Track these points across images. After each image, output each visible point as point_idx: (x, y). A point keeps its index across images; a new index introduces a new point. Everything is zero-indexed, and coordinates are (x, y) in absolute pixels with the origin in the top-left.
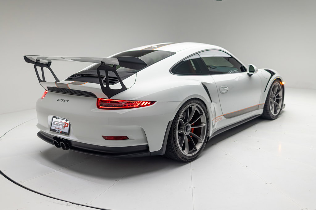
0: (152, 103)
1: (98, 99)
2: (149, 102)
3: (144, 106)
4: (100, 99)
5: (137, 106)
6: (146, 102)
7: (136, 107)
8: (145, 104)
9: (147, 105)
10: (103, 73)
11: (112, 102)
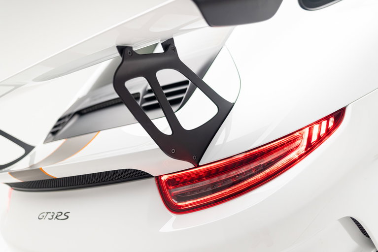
0: (339, 115)
1: (158, 179)
2: (327, 118)
3: (320, 139)
4: (164, 178)
5: (302, 149)
6: (319, 122)
7: (301, 157)
8: (323, 131)
9: (329, 132)
10: (137, 85)
11: (211, 173)
